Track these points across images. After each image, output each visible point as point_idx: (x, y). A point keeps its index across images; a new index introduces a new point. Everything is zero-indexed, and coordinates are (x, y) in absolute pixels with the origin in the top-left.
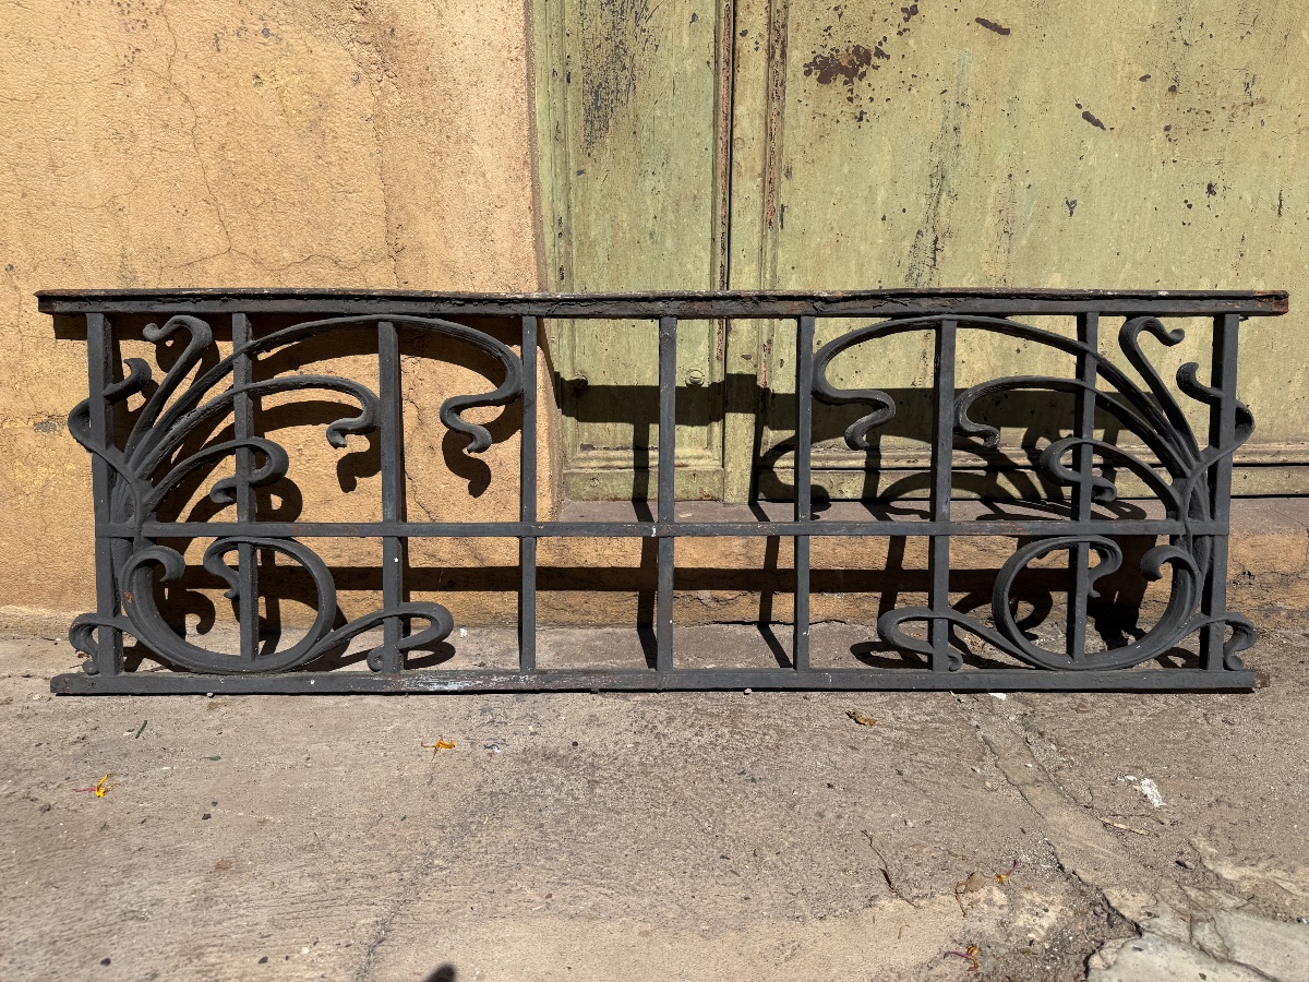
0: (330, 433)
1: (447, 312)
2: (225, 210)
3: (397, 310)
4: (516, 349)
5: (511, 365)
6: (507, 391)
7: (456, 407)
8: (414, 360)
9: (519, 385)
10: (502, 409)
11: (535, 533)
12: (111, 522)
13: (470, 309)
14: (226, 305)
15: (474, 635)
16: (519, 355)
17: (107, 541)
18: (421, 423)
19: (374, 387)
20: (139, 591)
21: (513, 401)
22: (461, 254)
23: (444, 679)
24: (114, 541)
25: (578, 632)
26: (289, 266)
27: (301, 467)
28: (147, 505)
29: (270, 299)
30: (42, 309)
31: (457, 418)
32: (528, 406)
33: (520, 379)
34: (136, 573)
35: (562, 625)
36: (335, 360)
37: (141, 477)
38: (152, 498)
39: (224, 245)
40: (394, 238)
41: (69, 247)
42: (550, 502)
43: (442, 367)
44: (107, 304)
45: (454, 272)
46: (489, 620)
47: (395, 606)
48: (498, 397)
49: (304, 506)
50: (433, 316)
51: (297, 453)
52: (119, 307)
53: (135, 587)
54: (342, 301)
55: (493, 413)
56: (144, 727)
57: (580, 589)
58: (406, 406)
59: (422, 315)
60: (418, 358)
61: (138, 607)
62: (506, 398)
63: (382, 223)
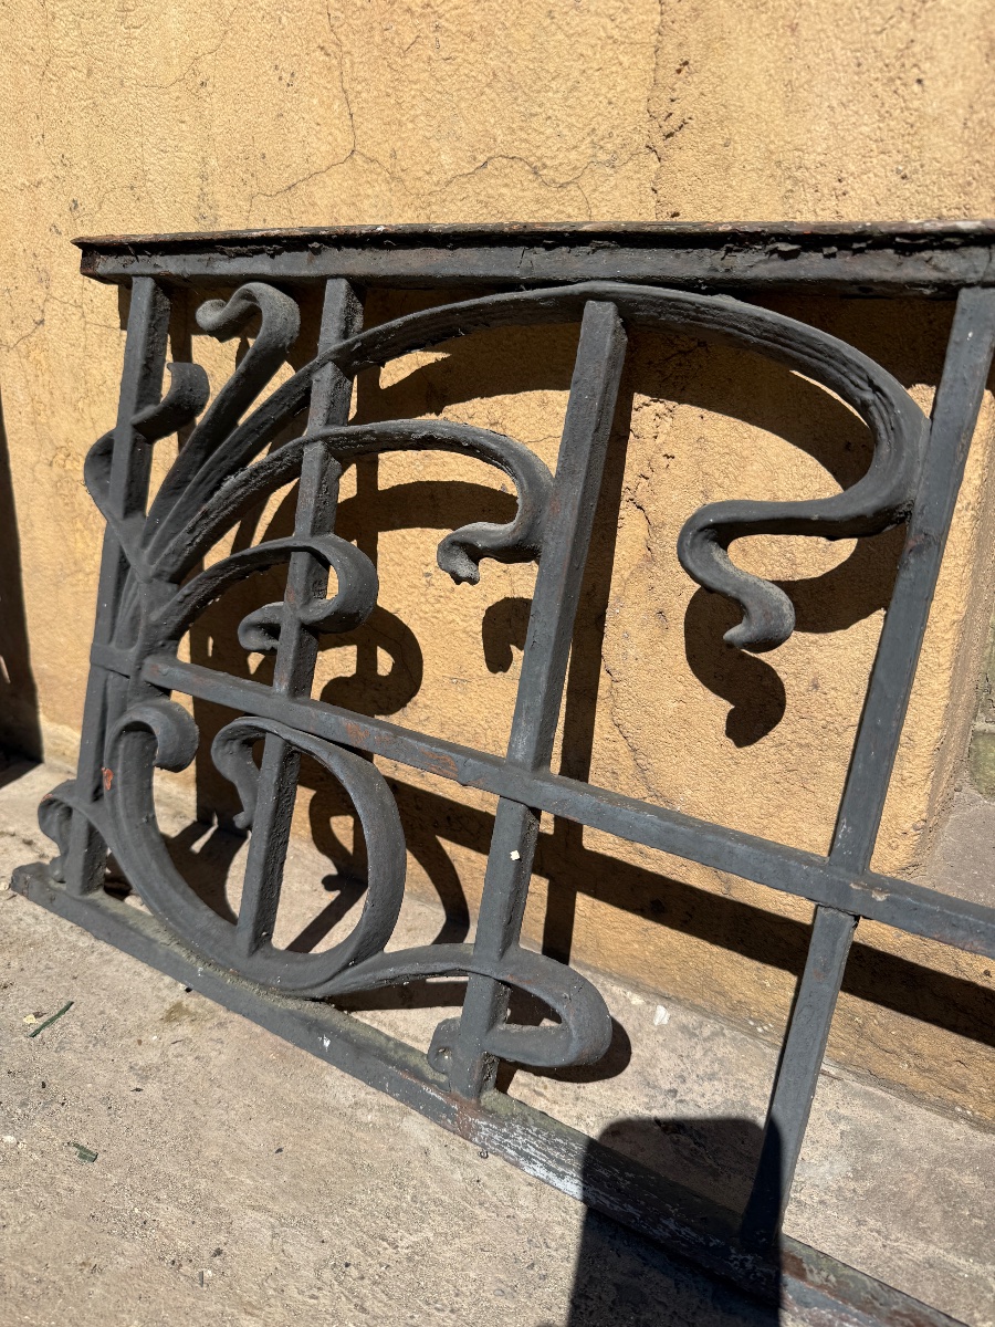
0: (448, 548)
1: (750, 274)
2: (353, 64)
3: (632, 272)
4: (922, 395)
5: (895, 430)
6: (868, 496)
7: (722, 529)
8: (659, 407)
9: (904, 486)
10: (846, 548)
11: (855, 908)
12: (113, 644)
13: (813, 266)
14: (318, 261)
15: (684, 1029)
16: (927, 409)
17: (102, 673)
18: (650, 557)
19: (548, 456)
20: (124, 771)
21: (879, 530)
22: (822, 128)
23: (559, 1162)
24: (111, 676)
25: (923, 1118)
26: (448, 183)
27: (426, 608)
28: (157, 626)
29: (389, 247)
30: (87, 269)
31: (717, 554)
32: (918, 550)
33: (910, 471)
34: (124, 739)
35: (887, 1084)
36: (507, 399)
37: (158, 575)
38: (166, 616)
39: (344, 141)
40: (665, 96)
41: (138, 164)
42: (922, 807)
43: (720, 427)
44: (158, 259)
45: (796, 181)
46: (723, 1010)
47: (495, 955)
48: (836, 513)
49: (425, 682)
50: (714, 286)
51: (424, 581)
52: (172, 265)
53: (120, 761)
54: (519, 251)
55: (819, 557)
56: (67, 1008)
57: (954, 1029)
58: (626, 512)
59: (689, 285)
60: (671, 404)
61: (120, 796)
62: (859, 518)
63: (644, 63)
